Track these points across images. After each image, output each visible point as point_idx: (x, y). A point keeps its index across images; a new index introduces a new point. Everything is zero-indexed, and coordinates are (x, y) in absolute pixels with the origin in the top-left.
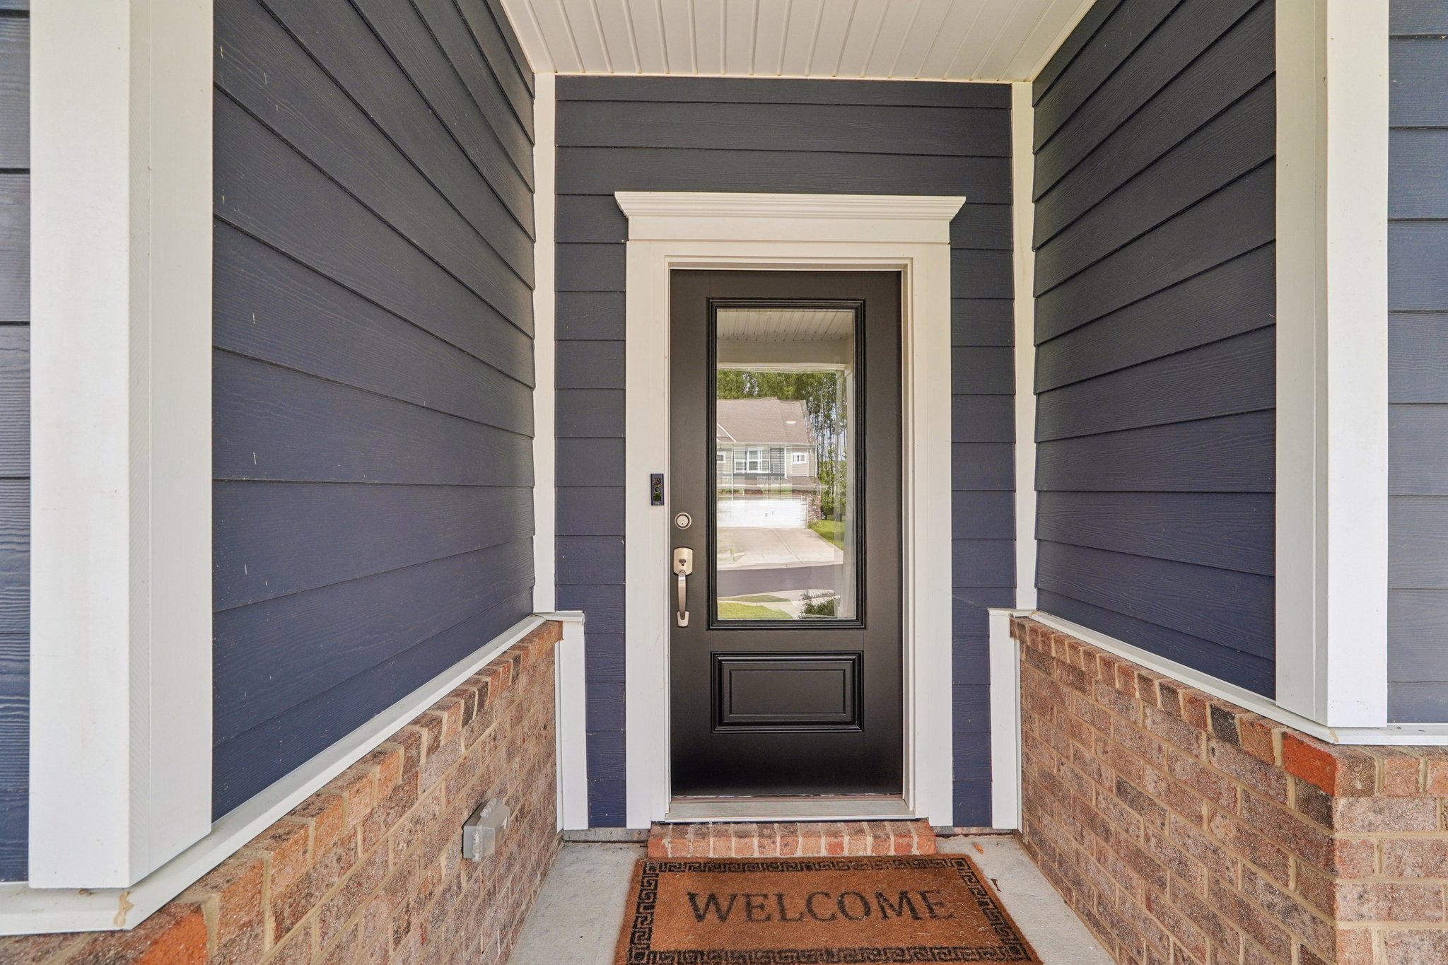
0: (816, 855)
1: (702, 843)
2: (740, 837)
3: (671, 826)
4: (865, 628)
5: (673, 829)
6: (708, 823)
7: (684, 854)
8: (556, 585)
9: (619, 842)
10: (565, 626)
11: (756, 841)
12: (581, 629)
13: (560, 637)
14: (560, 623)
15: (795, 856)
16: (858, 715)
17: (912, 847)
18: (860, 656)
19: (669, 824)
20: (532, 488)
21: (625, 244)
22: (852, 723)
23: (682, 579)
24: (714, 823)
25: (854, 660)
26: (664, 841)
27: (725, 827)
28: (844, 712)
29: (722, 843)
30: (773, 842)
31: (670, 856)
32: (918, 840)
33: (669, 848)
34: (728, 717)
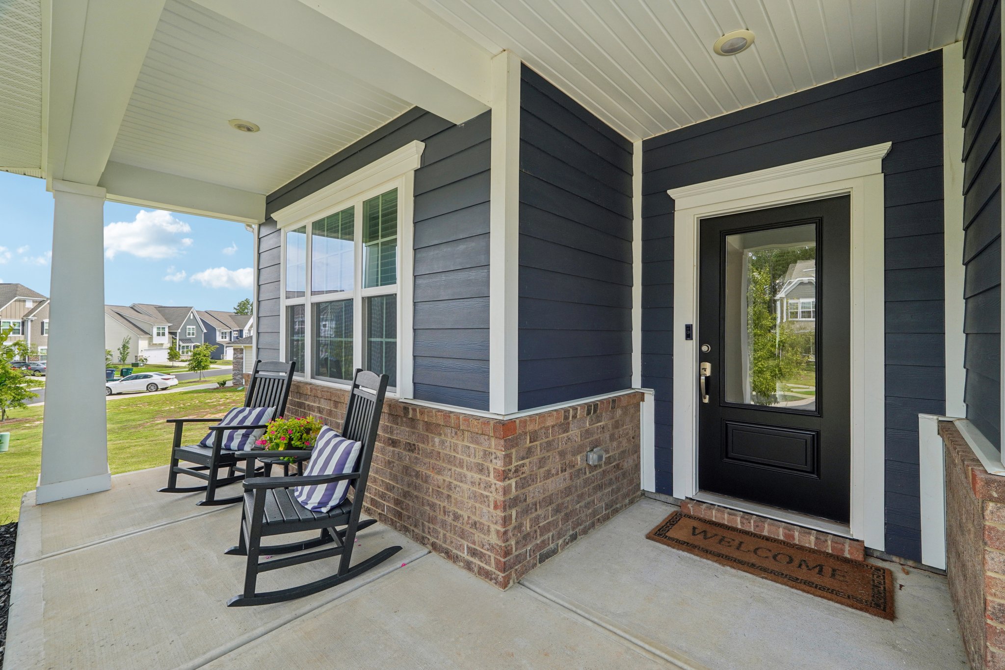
0: (776, 537)
1: (709, 512)
2: (730, 515)
3: (695, 501)
4: (821, 417)
5: (695, 503)
6: (715, 505)
7: (699, 515)
8: (642, 376)
9: (671, 504)
10: (645, 395)
11: (739, 519)
12: (653, 397)
13: (643, 400)
14: (643, 394)
15: (763, 534)
16: (816, 468)
17: (844, 551)
18: (818, 433)
19: (694, 500)
20: (632, 331)
21: (674, 213)
22: (813, 473)
23: (703, 378)
24: (718, 506)
25: (813, 435)
26: (689, 505)
27: (724, 509)
28: (806, 465)
29: (719, 515)
30: (749, 522)
31: (692, 513)
32: (849, 548)
33: (691, 509)
34: (731, 454)
